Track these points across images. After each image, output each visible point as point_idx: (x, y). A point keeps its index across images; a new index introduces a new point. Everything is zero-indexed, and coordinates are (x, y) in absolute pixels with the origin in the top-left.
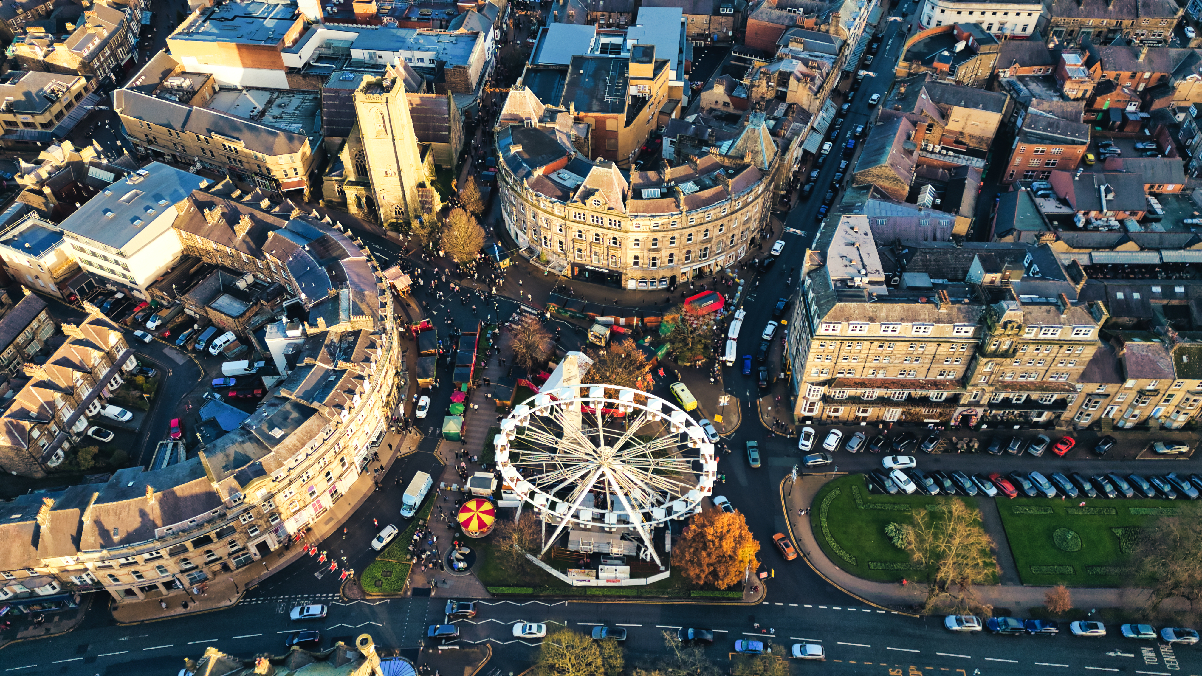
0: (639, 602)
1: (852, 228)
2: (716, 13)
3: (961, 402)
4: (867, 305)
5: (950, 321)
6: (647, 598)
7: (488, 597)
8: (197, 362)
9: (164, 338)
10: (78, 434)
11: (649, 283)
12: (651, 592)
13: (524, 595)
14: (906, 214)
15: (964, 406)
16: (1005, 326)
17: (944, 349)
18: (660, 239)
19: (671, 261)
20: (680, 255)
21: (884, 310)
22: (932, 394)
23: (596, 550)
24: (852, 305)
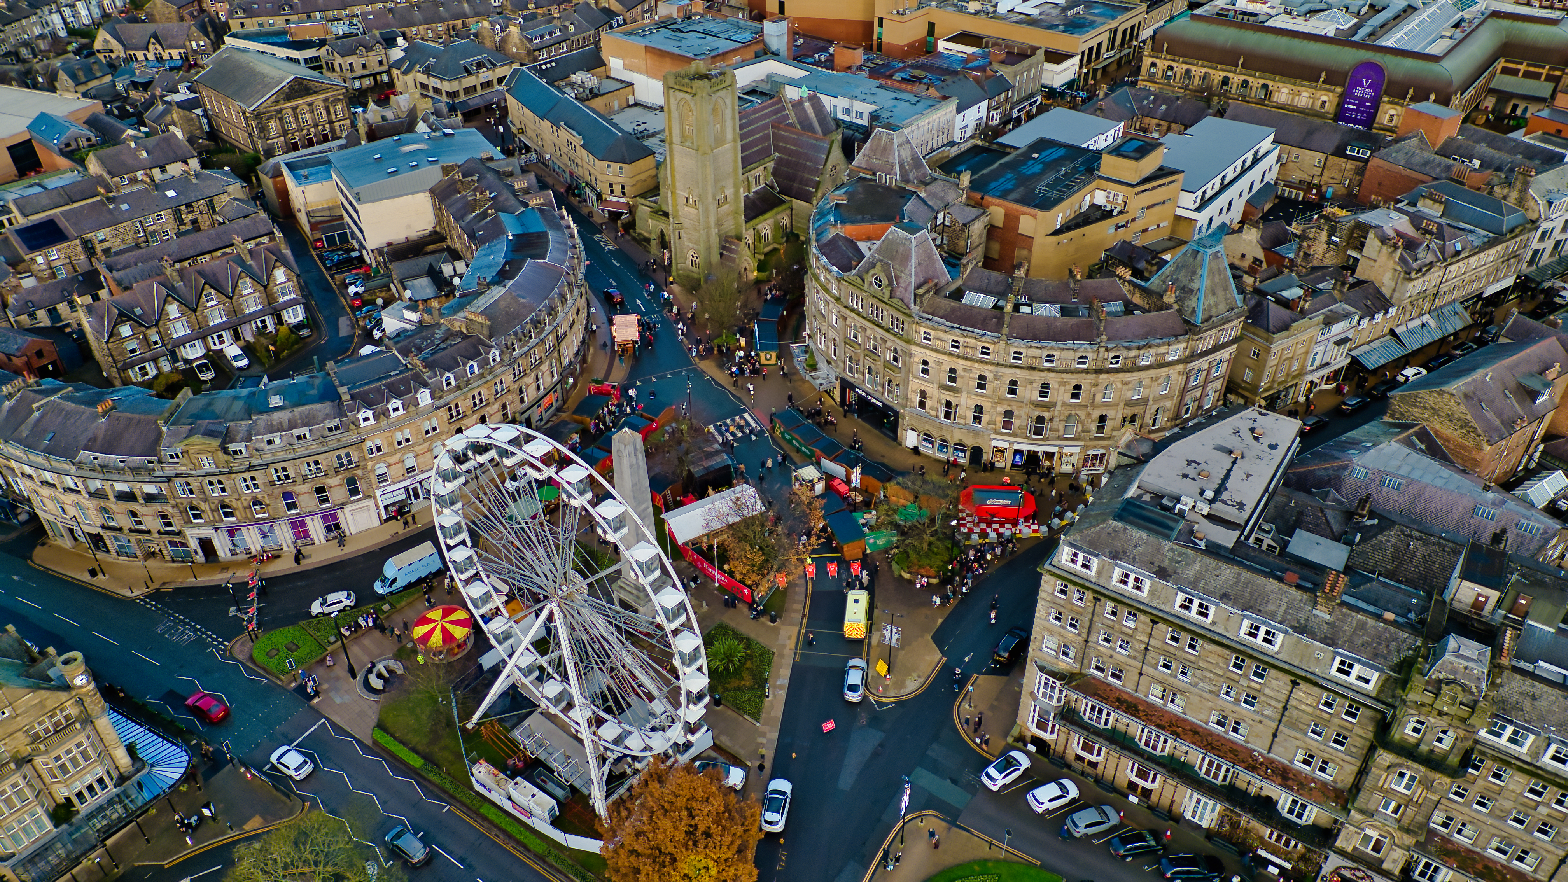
0: (537, 867)
1: (1252, 430)
2: (1340, 152)
3: (1339, 843)
4: (1167, 545)
5: (1330, 641)
6: (551, 866)
7: (368, 742)
8: (356, 339)
9: (351, 308)
10: (186, 361)
11: (936, 445)
12: (563, 862)
13: (407, 765)
14: (1452, 487)
15: (1342, 853)
16: (1437, 687)
17: (1304, 695)
18: (960, 372)
19: (977, 419)
20: (993, 415)
21: (1197, 566)
22: (1284, 800)
23: (542, 758)
24: (1138, 535)
